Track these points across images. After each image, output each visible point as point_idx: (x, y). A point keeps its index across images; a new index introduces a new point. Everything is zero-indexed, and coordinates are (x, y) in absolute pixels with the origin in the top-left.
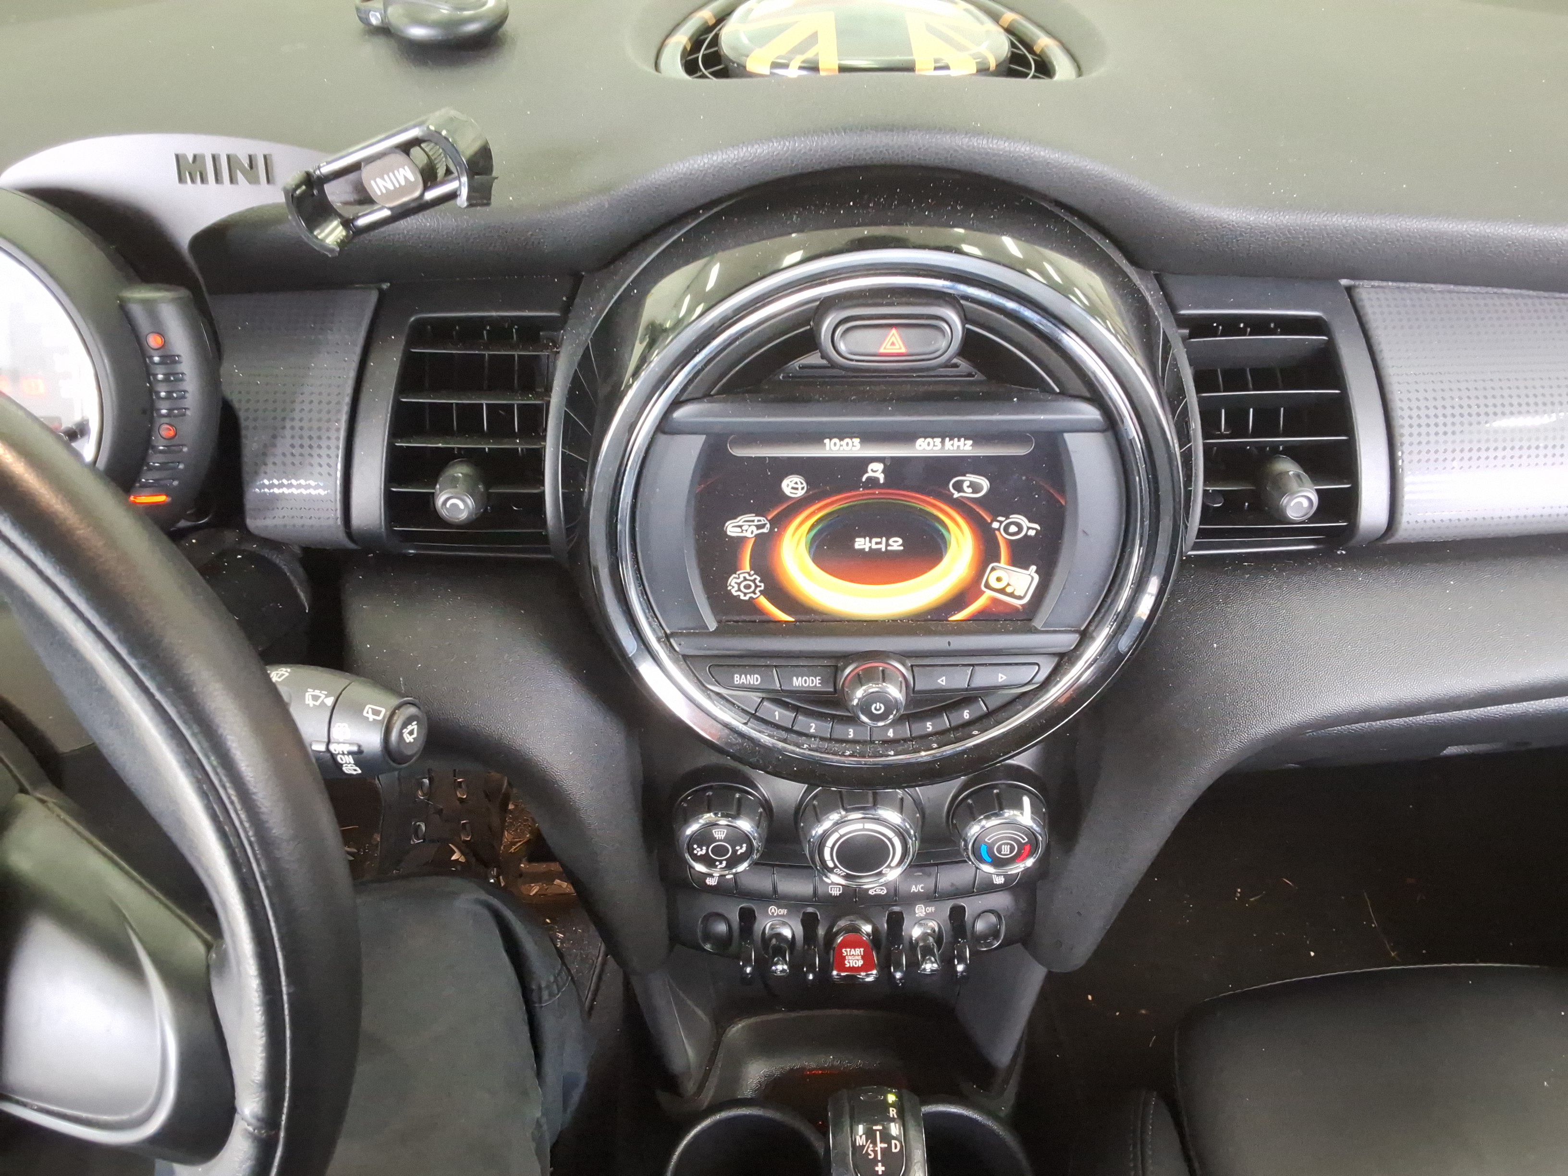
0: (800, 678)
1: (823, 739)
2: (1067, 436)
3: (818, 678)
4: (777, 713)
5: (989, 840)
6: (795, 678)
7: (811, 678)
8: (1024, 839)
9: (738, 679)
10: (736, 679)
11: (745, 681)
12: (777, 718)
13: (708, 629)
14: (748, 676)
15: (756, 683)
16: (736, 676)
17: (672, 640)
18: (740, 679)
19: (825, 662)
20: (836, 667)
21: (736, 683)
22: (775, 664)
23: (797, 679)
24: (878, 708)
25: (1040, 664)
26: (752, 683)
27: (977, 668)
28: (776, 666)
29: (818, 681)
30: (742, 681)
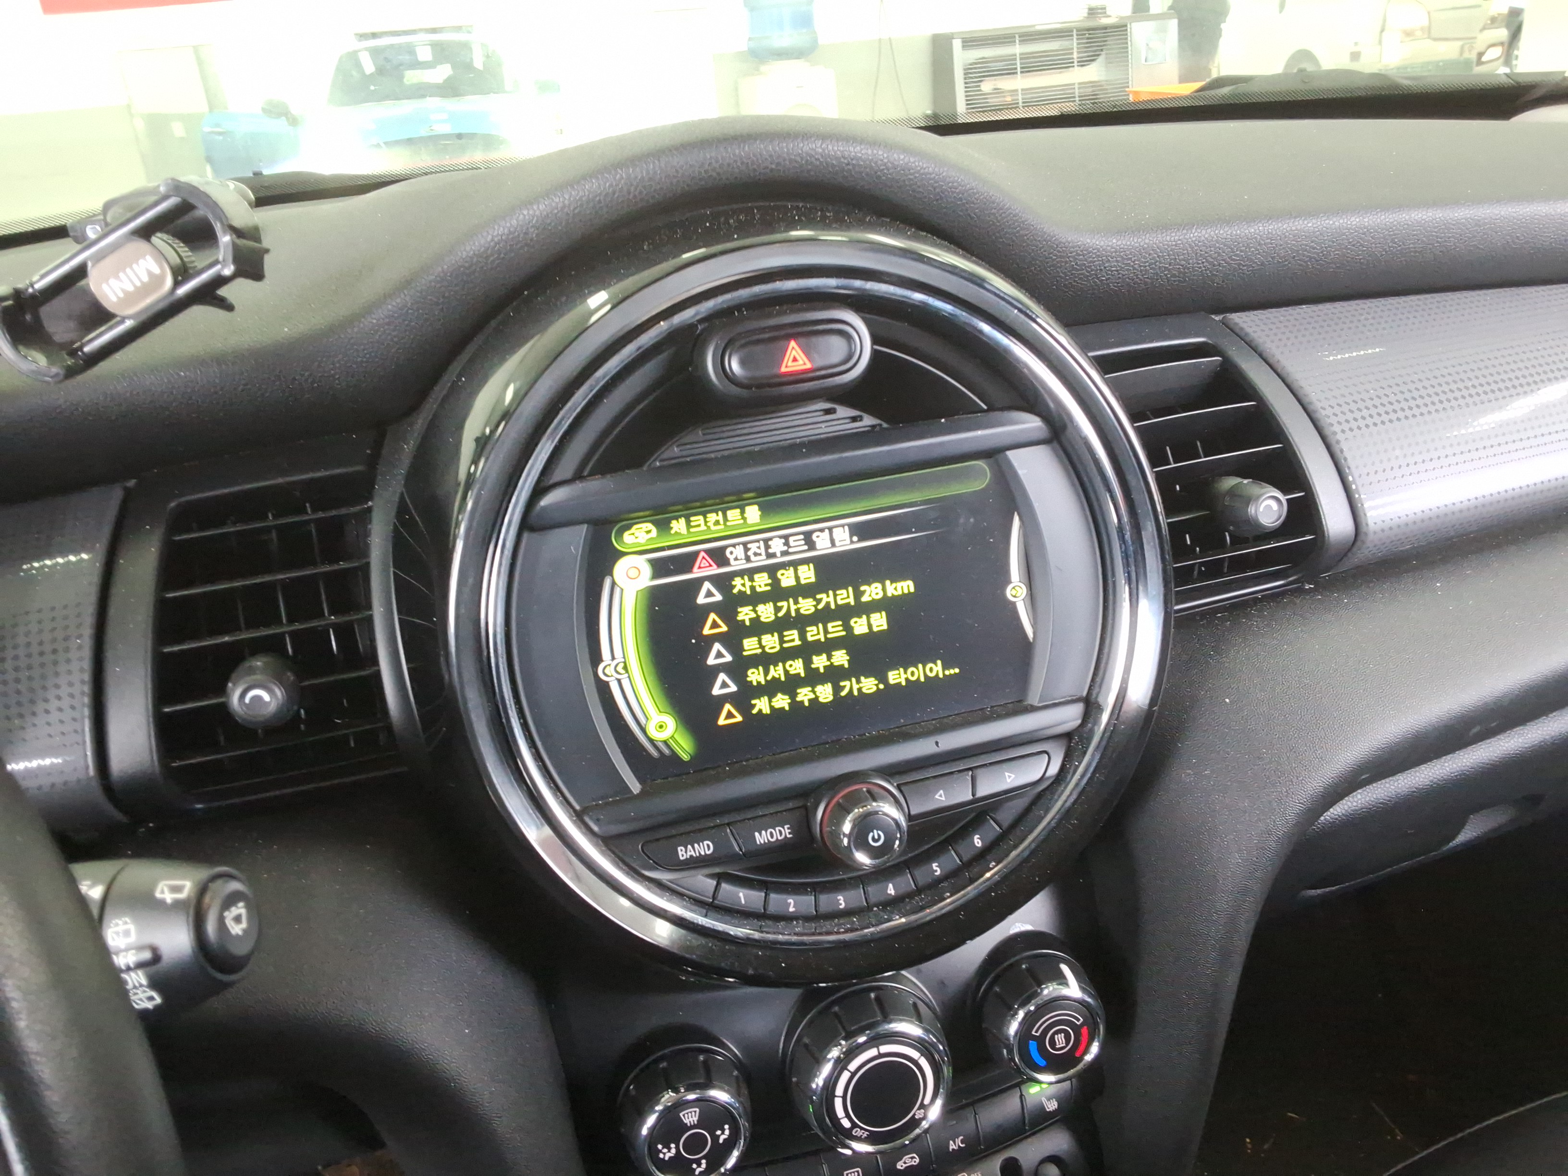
0: (763, 832)
1: (807, 919)
2: (1010, 454)
3: (786, 827)
4: (741, 895)
5: (1036, 1032)
6: (757, 834)
7: (777, 829)
8: (1078, 1020)
9: (684, 853)
10: (680, 853)
11: (693, 853)
12: (743, 902)
13: (631, 791)
14: (696, 845)
15: (708, 853)
16: (679, 849)
17: (587, 819)
18: (686, 852)
19: (791, 805)
20: (805, 807)
21: (681, 858)
22: (726, 821)
23: (760, 835)
24: (876, 837)
25: (1050, 751)
26: (703, 853)
27: (979, 772)
28: (728, 824)
29: (787, 831)
30: (689, 854)
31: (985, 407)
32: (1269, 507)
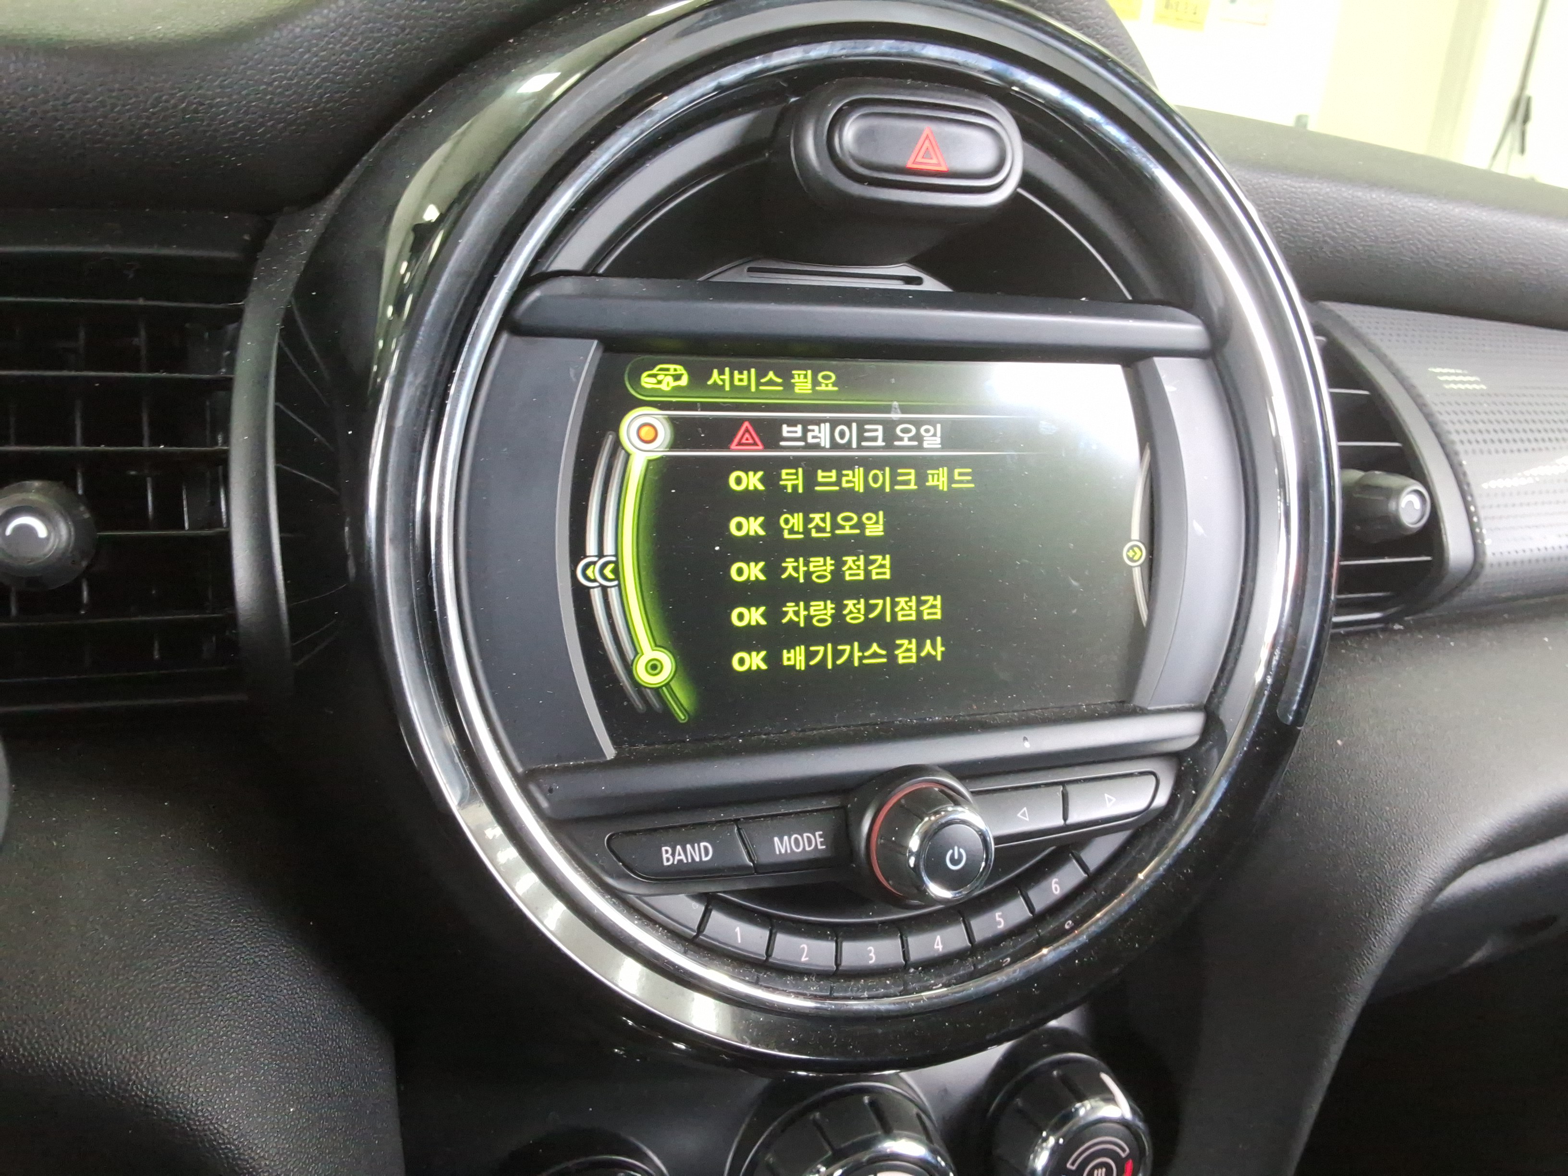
0: (786, 838)
1: (822, 975)
2: (1157, 360)
3: (817, 834)
4: (738, 929)
5: (1073, 1164)
6: (776, 839)
7: (805, 835)
8: (1124, 1150)
9: (671, 856)
10: (665, 856)
11: (683, 857)
12: (739, 941)
13: (603, 755)
14: (688, 846)
15: (704, 859)
16: (664, 849)
17: (533, 788)
18: (673, 854)
19: (824, 804)
20: (843, 808)
21: (666, 864)
22: (734, 817)
23: (781, 841)
24: (956, 857)
25: (1160, 773)
26: (697, 859)
27: (1070, 788)
28: (736, 821)
29: (819, 840)
30: (677, 858)
31: (1130, 298)
32: (1410, 503)
